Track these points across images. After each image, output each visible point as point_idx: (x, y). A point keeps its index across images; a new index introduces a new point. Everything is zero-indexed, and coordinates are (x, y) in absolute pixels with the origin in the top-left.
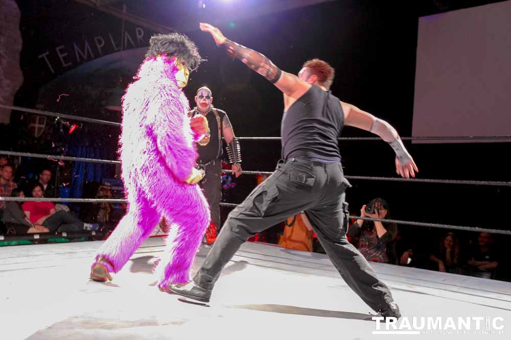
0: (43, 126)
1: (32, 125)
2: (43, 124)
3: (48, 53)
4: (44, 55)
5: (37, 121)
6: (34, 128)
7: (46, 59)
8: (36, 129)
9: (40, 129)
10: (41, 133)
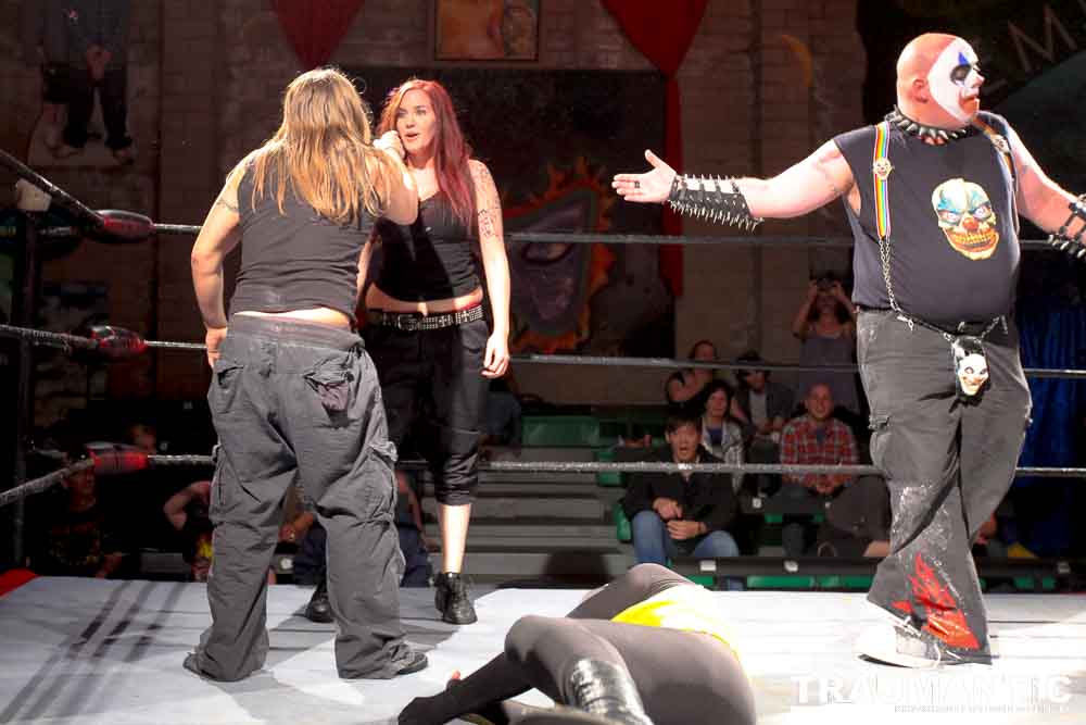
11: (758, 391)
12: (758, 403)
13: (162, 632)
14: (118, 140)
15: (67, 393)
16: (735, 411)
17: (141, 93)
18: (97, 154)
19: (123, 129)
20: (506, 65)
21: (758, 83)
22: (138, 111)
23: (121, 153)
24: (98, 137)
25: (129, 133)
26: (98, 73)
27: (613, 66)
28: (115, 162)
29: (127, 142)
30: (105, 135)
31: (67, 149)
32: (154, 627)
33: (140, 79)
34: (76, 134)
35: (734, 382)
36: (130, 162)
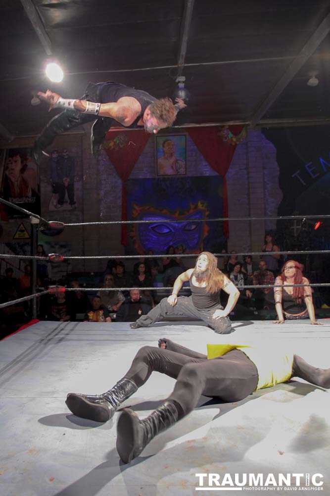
0: (300, 227)
1: (292, 227)
2: (299, 225)
3: (298, 172)
4: (296, 174)
5: (295, 224)
6: (293, 229)
7: (298, 177)
8: (295, 230)
9: (297, 229)
10: (299, 232)
11: (249, 264)
12: (249, 267)
13: (69, 336)
14: (72, 202)
15: (61, 271)
16: (243, 270)
17: (78, 190)
18: (67, 206)
19: (73, 199)
20: (178, 176)
21: (248, 178)
22: (77, 194)
23: (73, 206)
24: (67, 202)
25: (75, 200)
26: (66, 184)
27: (208, 175)
28: (71, 208)
29: (74, 203)
30: (69, 201)
31: (59, 206)
32: (67, 334)
33: (77, 186)
34: (61, 202)
35: (242, 262)
36: (75, 208)
